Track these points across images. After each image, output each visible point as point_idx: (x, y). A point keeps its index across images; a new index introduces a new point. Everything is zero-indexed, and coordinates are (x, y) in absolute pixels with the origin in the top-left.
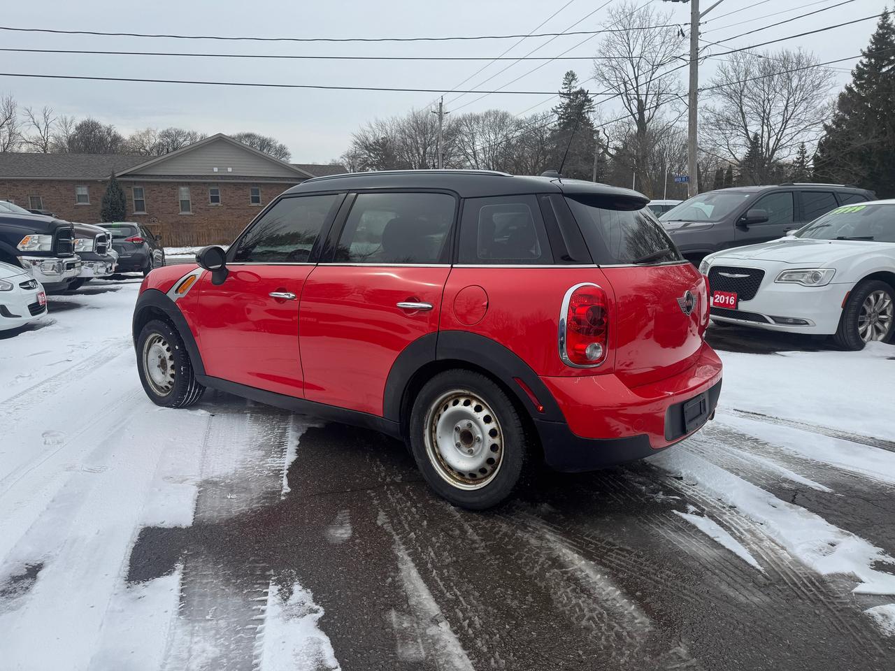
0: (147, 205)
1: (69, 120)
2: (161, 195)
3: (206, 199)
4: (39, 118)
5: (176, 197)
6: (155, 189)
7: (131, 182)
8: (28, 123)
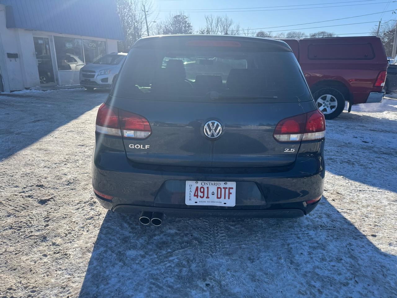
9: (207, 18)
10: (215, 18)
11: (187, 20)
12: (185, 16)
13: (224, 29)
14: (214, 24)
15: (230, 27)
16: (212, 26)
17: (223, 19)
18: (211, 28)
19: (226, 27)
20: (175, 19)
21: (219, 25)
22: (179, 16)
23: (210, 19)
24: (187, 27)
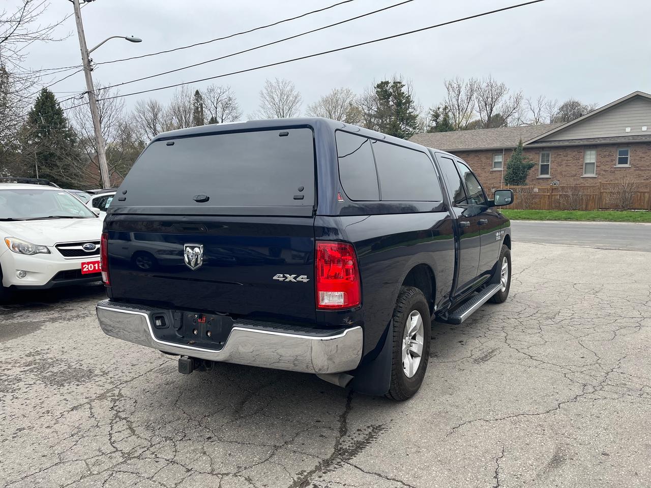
0: (551, 169)
1: (553, 103)
2: (566, 158)
4: (535, 105)
5: (581, 160)
6: (562, 154)
7: (540, 148)
8: (527, 110)
9: (449, 87)
10: (465, 84)
11: (404, 90)
12: (400, 83)
13: (486, 105)
14: (463, 95)
15: (500, 99)
16: (459, 100)
17: (484, 86)
18: (456, 103)
19: (490, 100)
20: (379, 90)
21: (474, 97)
22: (387, 83)
23: (455, 86)
24: (405, 103)
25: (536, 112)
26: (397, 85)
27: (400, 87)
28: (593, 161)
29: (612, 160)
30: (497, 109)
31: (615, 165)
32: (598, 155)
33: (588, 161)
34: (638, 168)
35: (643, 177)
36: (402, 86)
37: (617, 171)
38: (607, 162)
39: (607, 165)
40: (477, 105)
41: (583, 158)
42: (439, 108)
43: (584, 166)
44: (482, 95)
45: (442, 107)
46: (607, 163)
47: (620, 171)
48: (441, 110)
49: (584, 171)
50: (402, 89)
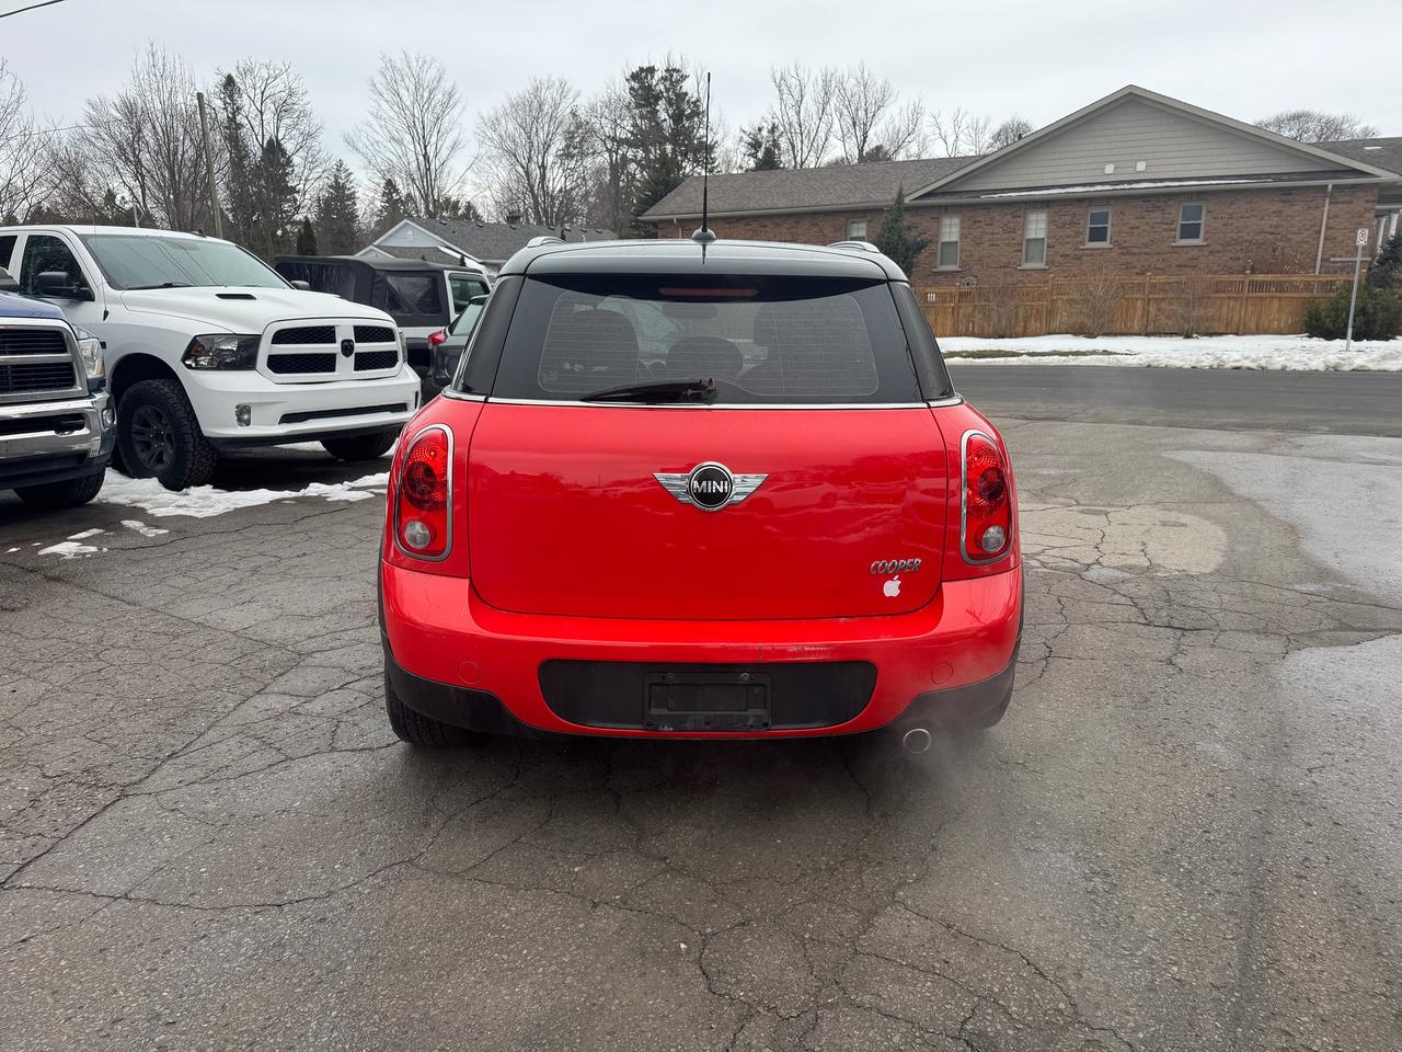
0: (962, 252)
1: (981, 124)
2: (990, 229)
3: (1078, 234)
4: (947, 128)
5: (1019, 232)
6: (982, 219)
7: (940, 207)
8: (932, 138)
25: (951, 141)
26: (674, 76)
27: (678, 81)
28: (1042, 235)
29: (1076, 233)
30: (876, 134)
31: (1083, 243)
32: (1051, 222)
33: (1031, 235)
34: (1124, 250)
35: (1135, 267)
36: (684, 78)
37: (1087, 255)
38: (1068, 237)
39: (1068, 243)
40: (836, 126)
41: (1023, 228)
42: (760, 130)
43: (1024, 245)
44: (847, 103)
45: (767, 126)
46: (1068, 240)
47: (1092, 255)
48: (765, 133)
49: (1024, 256)
50: (683, 84)
